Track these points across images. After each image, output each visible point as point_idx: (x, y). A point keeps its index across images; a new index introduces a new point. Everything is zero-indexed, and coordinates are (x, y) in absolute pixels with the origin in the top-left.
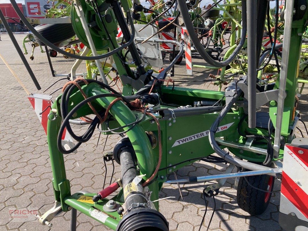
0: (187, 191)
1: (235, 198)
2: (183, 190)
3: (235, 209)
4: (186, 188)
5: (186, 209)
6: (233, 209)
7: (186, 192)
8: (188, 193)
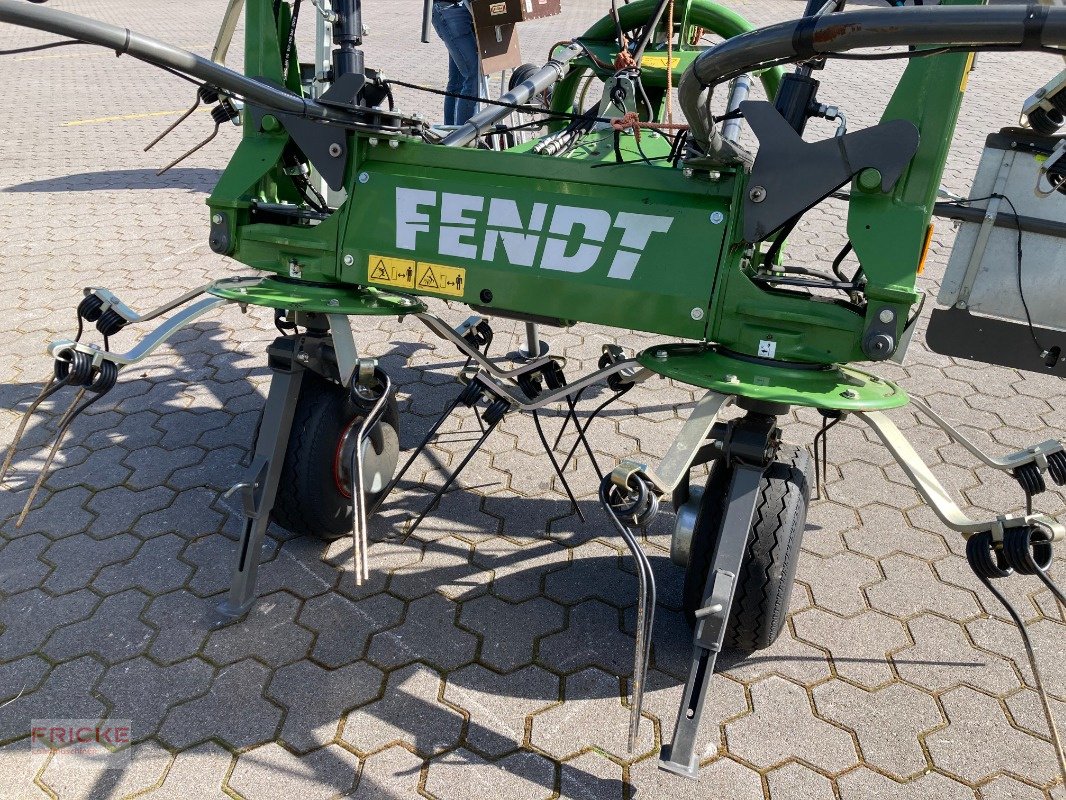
0: (552, 535)
1: (391, 534)
2: (569, 539)
3: (402, 501)
4: (561, 545)
5: (545, 481)
6: (408, 498)
7: (557, 531)
8: (548, 530)
